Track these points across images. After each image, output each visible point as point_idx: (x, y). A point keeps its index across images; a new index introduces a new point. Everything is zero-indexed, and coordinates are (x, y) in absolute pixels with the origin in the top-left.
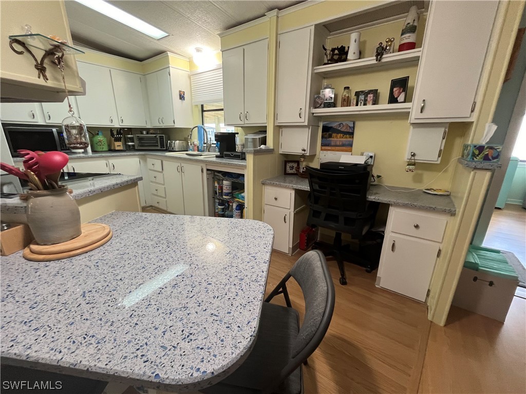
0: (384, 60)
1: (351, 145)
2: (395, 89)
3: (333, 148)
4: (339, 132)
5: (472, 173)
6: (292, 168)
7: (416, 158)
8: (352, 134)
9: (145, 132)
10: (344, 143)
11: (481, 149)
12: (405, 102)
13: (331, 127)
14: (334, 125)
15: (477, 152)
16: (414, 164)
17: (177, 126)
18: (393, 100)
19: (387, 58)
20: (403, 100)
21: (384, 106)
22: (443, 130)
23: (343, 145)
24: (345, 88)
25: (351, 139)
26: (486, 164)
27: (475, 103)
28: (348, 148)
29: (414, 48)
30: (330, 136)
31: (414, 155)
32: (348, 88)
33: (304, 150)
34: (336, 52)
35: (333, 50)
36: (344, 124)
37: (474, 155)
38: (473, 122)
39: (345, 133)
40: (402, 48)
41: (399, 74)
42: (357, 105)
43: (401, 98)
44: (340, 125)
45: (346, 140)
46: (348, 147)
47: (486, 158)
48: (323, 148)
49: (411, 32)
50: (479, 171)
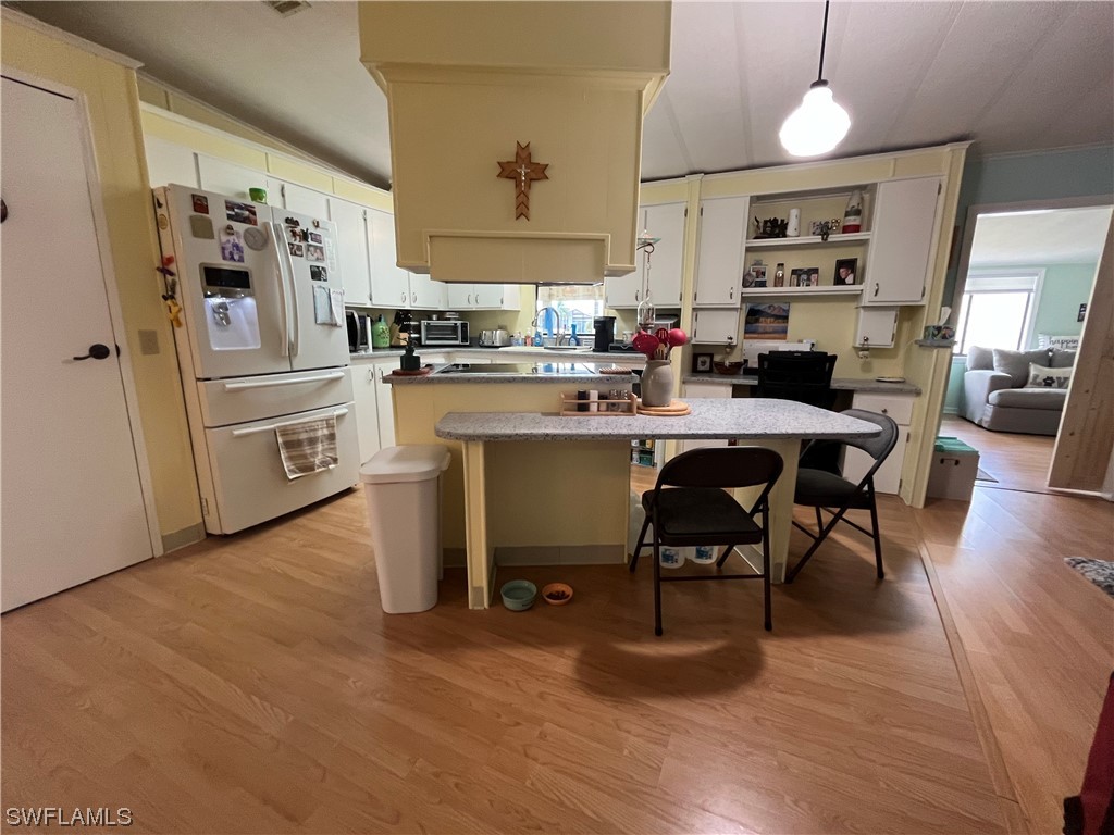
0: (830, 240)
1: (785, 331)
2: (841, 270)
3: (763, 336)
4: (769, 315)
5: (935, 351)
6: (704, 363)
7: (869, 342)
8: (786, 318)
9: (435, 317)
10: (776, 329)
11: (939, 329)
12: (854, 284)
13: (759, 310)
14: (761, 307)
15: (936, 332)
16: (867, 350)
17: (505, 307)
18: (839, 281)
19: (833, 238)
20: (851, 282)
21: (826, 287)
22: (894, 313)
23: (775, 332)
24: (779, 265)
25: (784, 324)
27: (924, 289)
28: (782, 335)
29: (858, 231)
30: (757, 321)
31: (867, 340)
32: (783, 265)
33: (731, 339)
34: (769, 224)
35: (766, 222)
36: (776, 305)
37: (934, 335)
38: (923, 306)
39: (777, 317)
40: (846, 229)
41: (845, 254)
42: (798, 285)
43: (850, 279)
44: (770, 307)
45: (778, 325)
46: (782, 333)
47: (942, 337)
48: (747, 335)
49: (855, 215)
50: (941, 349)
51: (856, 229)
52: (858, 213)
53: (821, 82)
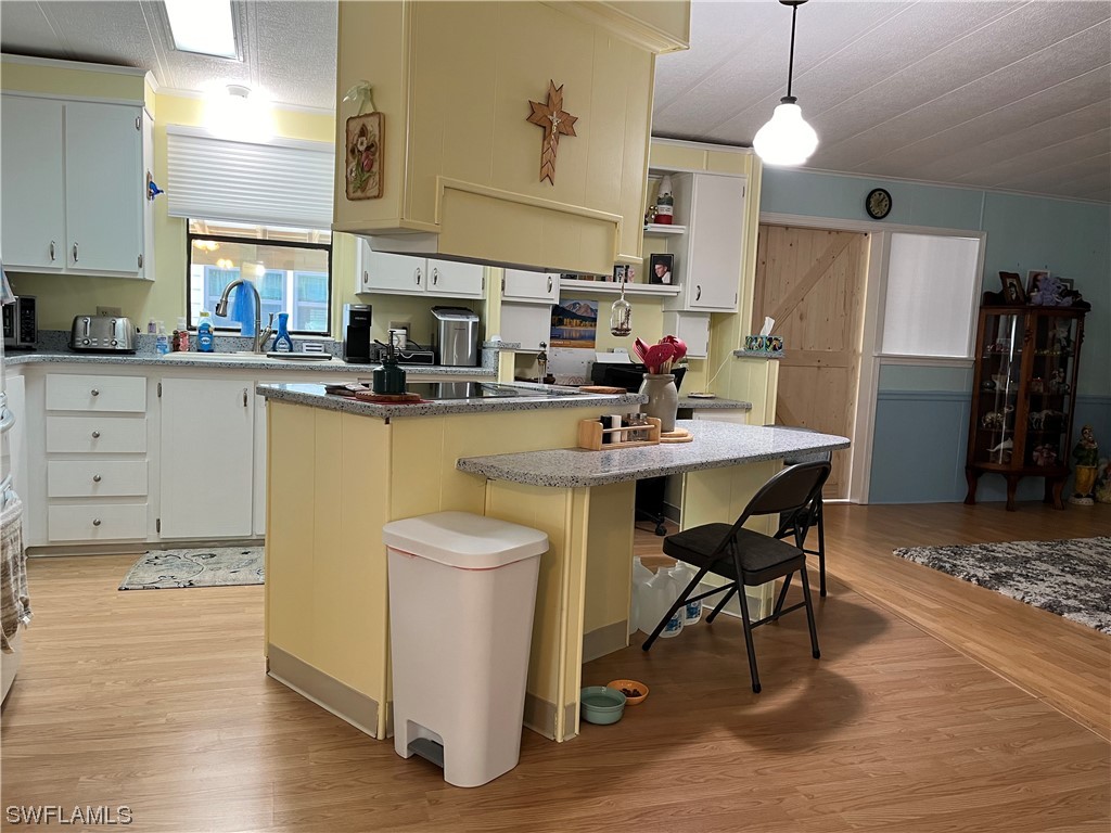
1: (593, 338)
2: (657, 266)
3: (567, 342)
4: (574, 316)
8: (593, 320)
10: (583, 334)
12: (670, 284)
13: (564, 309)
14: (566, 305)
17: (144, 273)
18: (655, 279)
20: (669, 281)
21: (636, 286)
22: (707, 320)
23: (582, 338)
25: (592, 329)
26: (776, 354)
27: (736, 295)
28: (589, 343)
29: (670, 223)
30: (563, 323)
33: (544, 346)
36: (581, 304)
37: (767, 347)
39: (583, 319)
40: (660, 219)
41: (659, 248)
42: (615, 280)
43: (666, 278)
45: (584, 329)
46: (589, 340)
47: (774, 349)
49: (668, 204)
50: (771, 361)
51: (668, 220)
52: (670, 202)
53: (790, 99)
